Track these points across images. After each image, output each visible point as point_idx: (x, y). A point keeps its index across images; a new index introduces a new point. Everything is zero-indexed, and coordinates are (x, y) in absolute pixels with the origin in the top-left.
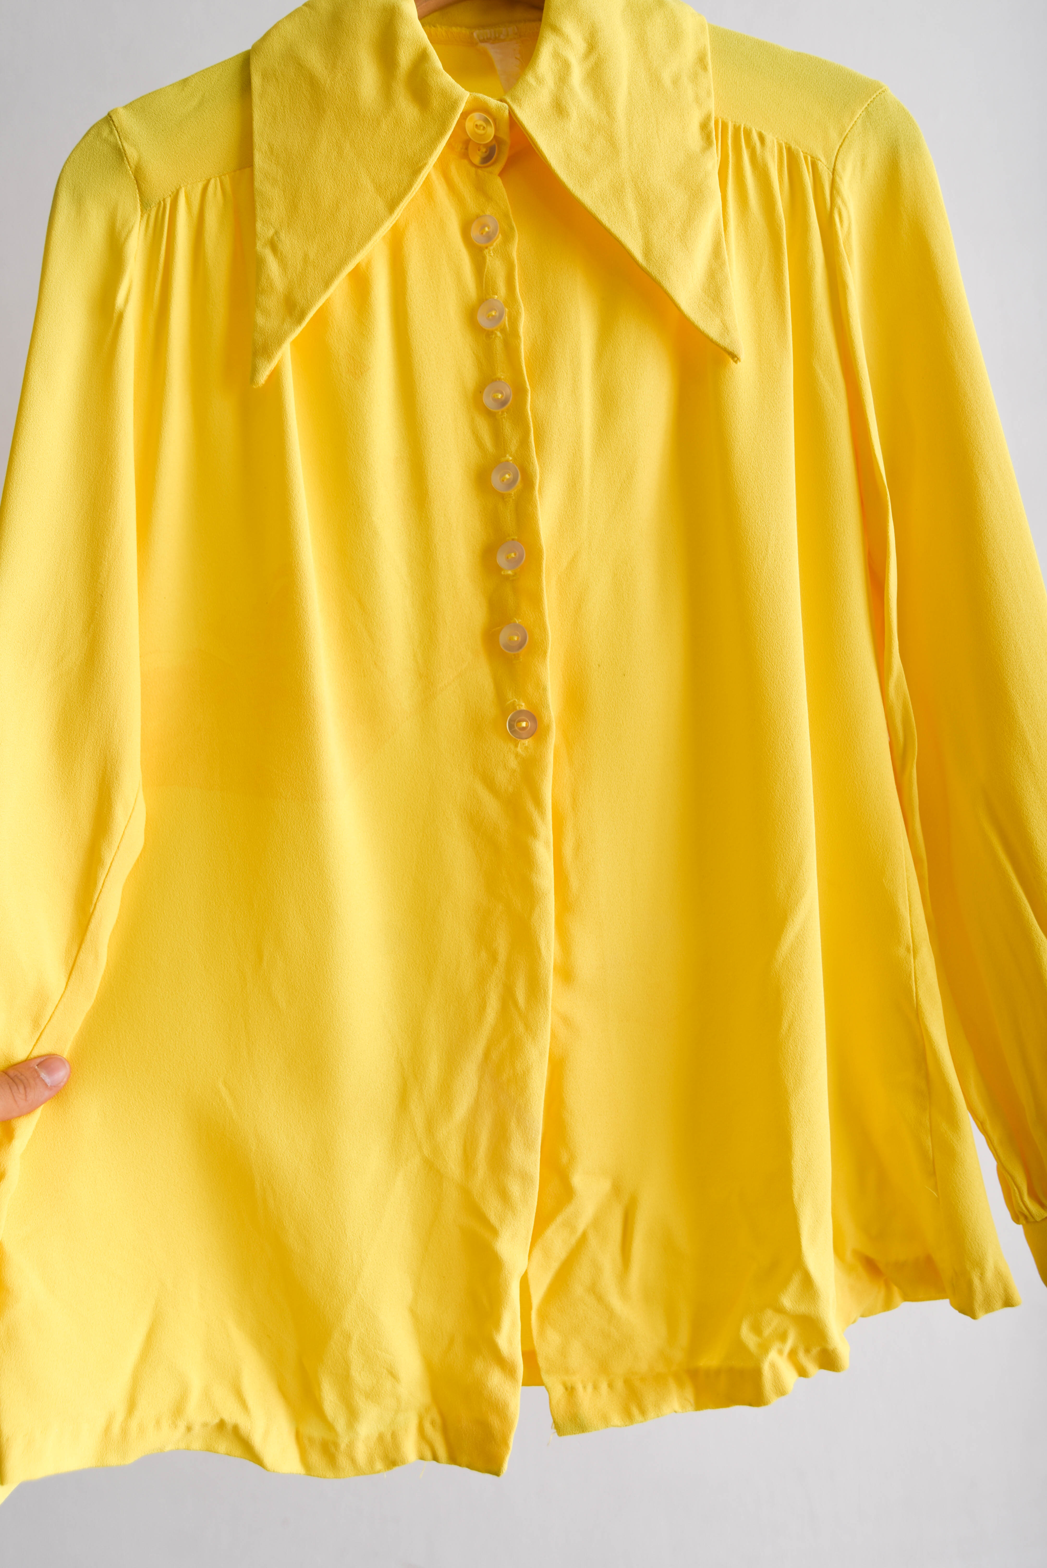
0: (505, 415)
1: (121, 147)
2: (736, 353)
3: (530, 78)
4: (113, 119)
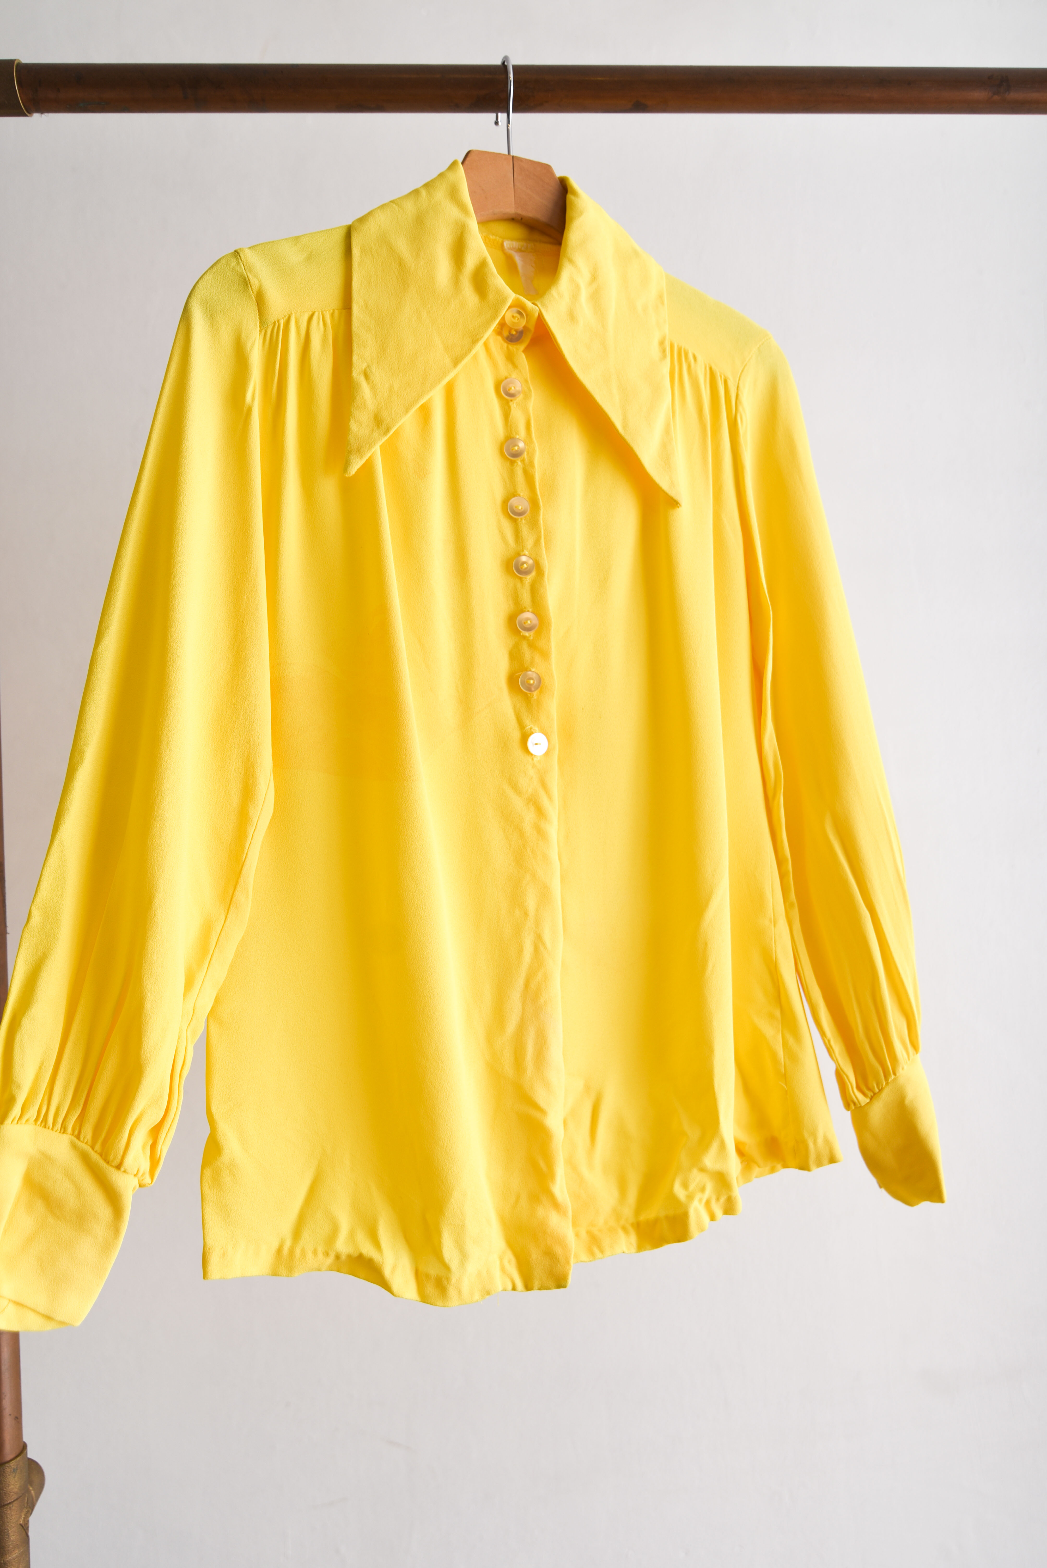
0: (523, 521)
1: (246, 277)
2: (679, 501)
3: (554, 292)
4: (240, 255)
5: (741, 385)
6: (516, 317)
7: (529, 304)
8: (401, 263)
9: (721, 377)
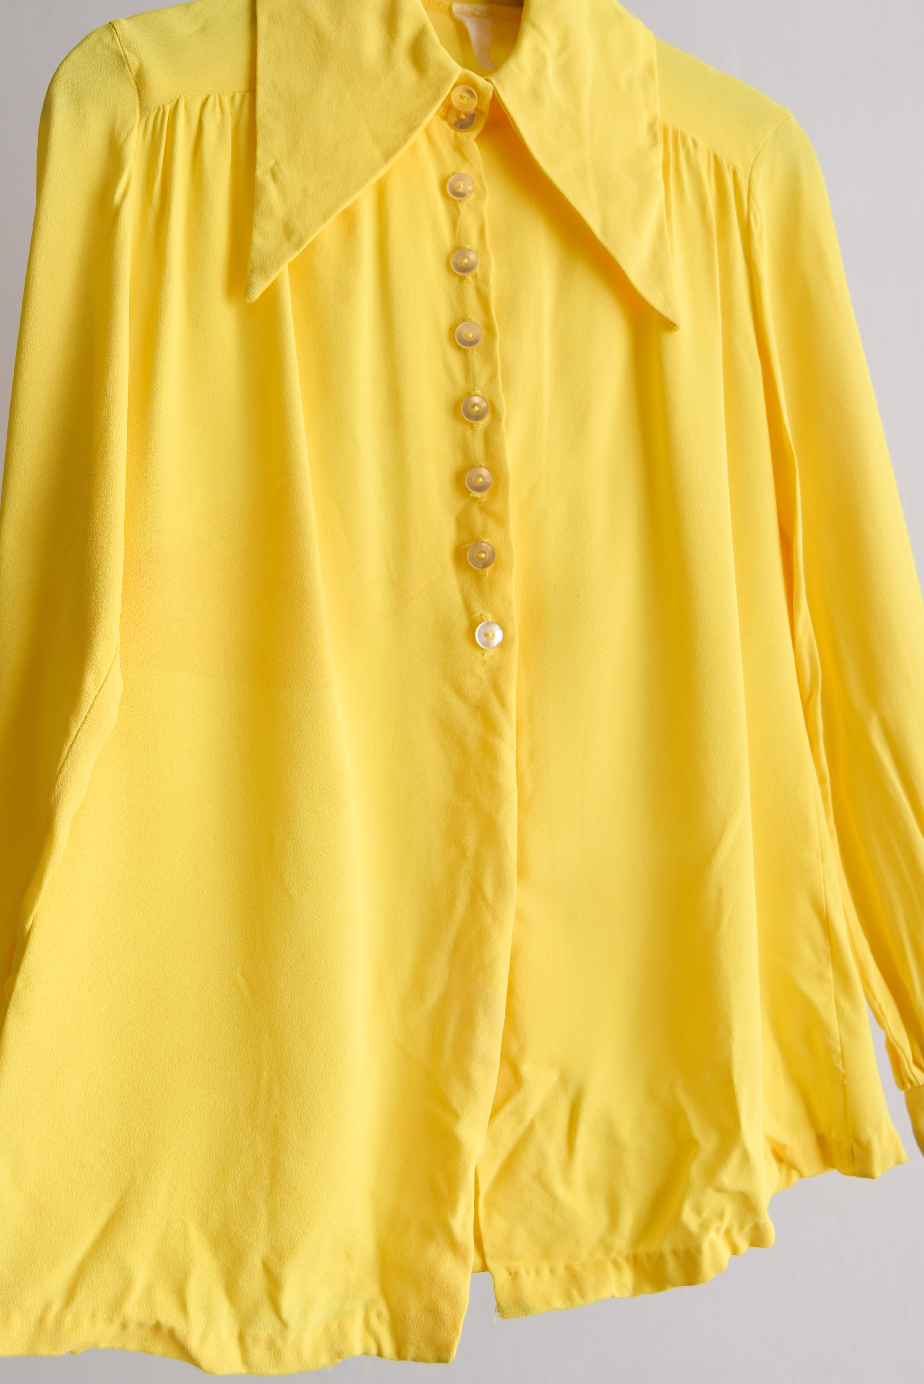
0: (475, 352)
1: (123, 54)
2: (675, 322)
3: (512, 64)
4: (116, 28)
5: (754, 177)
6: (465, 97)
7: (480, 81)
8: (318, 33)
9: (728, 166)
